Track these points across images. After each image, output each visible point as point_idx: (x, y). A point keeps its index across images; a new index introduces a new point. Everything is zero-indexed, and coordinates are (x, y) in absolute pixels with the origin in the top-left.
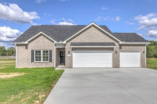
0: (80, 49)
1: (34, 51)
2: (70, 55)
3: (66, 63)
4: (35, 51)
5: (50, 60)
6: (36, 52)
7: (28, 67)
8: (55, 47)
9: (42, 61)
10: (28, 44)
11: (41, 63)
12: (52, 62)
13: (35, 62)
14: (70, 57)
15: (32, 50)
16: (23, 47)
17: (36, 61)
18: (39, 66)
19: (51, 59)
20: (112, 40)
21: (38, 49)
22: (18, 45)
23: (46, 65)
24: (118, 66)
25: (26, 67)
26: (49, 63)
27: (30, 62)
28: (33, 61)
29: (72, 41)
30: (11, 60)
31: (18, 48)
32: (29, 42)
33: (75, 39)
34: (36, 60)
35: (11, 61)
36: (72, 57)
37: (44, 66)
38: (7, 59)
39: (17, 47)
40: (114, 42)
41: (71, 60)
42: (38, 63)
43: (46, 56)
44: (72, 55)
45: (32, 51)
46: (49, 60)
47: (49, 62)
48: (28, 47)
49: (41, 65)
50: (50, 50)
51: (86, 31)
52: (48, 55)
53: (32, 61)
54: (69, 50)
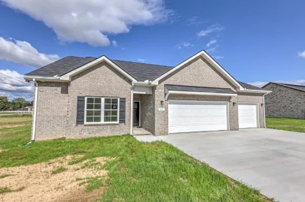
0: (181, 98)
1: (84, 97)
2: (164, 109)
3: (156, 125)
4: (86, 98)
5: (121, 120)
6: (90, 100)
7: (68, 137)
8: (132, 91)
9: (102, 122)
10: (70, 82)
11: (100, 125)
12: (125, 123)
13: (85, 123)
14: (163, 111)
15: (78, 97)
16: (56, 88)
17: (87, 121)
18: (95, 133)
19: (124, 117)
20: (228, 84)
21: (94, 94)
22: (39, 83)
23: (112, 131)
24: (237, 128)
25: (62, 137)
26: (118, 124)
27: (74, 125)
28: (82, 122)
29: (168, 82)
30: (16, 116)
31: (41, 90)
32: (73, 78)
33: (172, 78)
34: (89, 120)
35: (17, 118)
36: (167, 112)
37: (107, 132)
38: (10, 114)
39: (37, 88)
40: (230, 87)
41: (166, 119)
42: (94, 125)
43: (111, 110)
44: (167, 109)
45: (80, 100)
46: (120, 118)
47: (118, 122)
48: (69, 88)
49: (101, 130)
50: (122, 97)
51: (191, 65)
52: (116, 108)
53: (80, 121)
54: (162, 100)
